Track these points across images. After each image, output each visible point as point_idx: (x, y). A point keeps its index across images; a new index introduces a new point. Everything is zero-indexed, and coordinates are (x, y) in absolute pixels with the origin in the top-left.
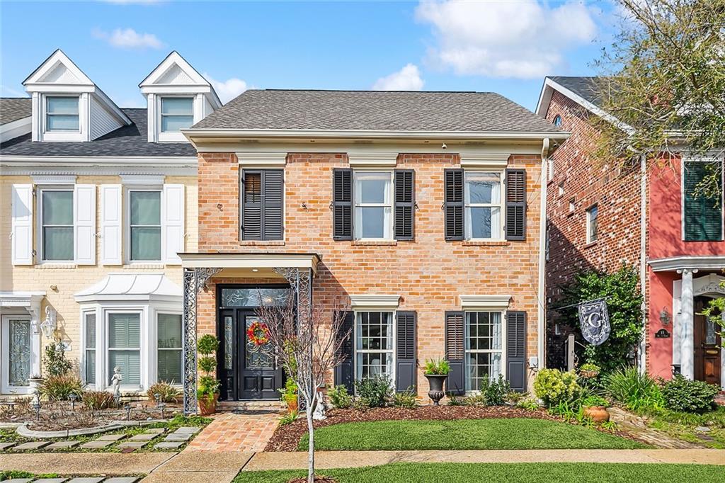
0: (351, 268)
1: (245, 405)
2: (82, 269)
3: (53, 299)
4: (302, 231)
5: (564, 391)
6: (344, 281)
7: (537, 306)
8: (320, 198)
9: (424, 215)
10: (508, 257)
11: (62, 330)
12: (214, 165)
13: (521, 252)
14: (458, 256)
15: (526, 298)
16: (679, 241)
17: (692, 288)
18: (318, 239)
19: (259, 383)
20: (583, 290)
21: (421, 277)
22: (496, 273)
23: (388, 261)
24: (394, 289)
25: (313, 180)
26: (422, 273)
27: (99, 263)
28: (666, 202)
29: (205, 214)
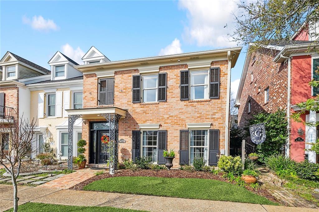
0: (139, 114)
1: (98, 166)
2: (58, 119)
3: (50, 128)
4: (121, 100)
5: (232, 167)
6: (137, 119)
7: (225, 127)
8: (128, 87)
9: (171, 91)
10: (210, 106)
11: (52, 138)
12: (89, 79)
13: (217, 104)
14: (186, 107)
15: (219, 124)
16: (309, 96)
17: (316, 117)
18: (127, 103)
19: (106, 158)
20: (255, 121)
21: (169, 116)
22: (204, 113)
23: (155, 110)
24: (157, 121)
25: (125, 81)
26: (170, 114)
27: (63, 117)
28: (302, 78)
29: (86, 96)
